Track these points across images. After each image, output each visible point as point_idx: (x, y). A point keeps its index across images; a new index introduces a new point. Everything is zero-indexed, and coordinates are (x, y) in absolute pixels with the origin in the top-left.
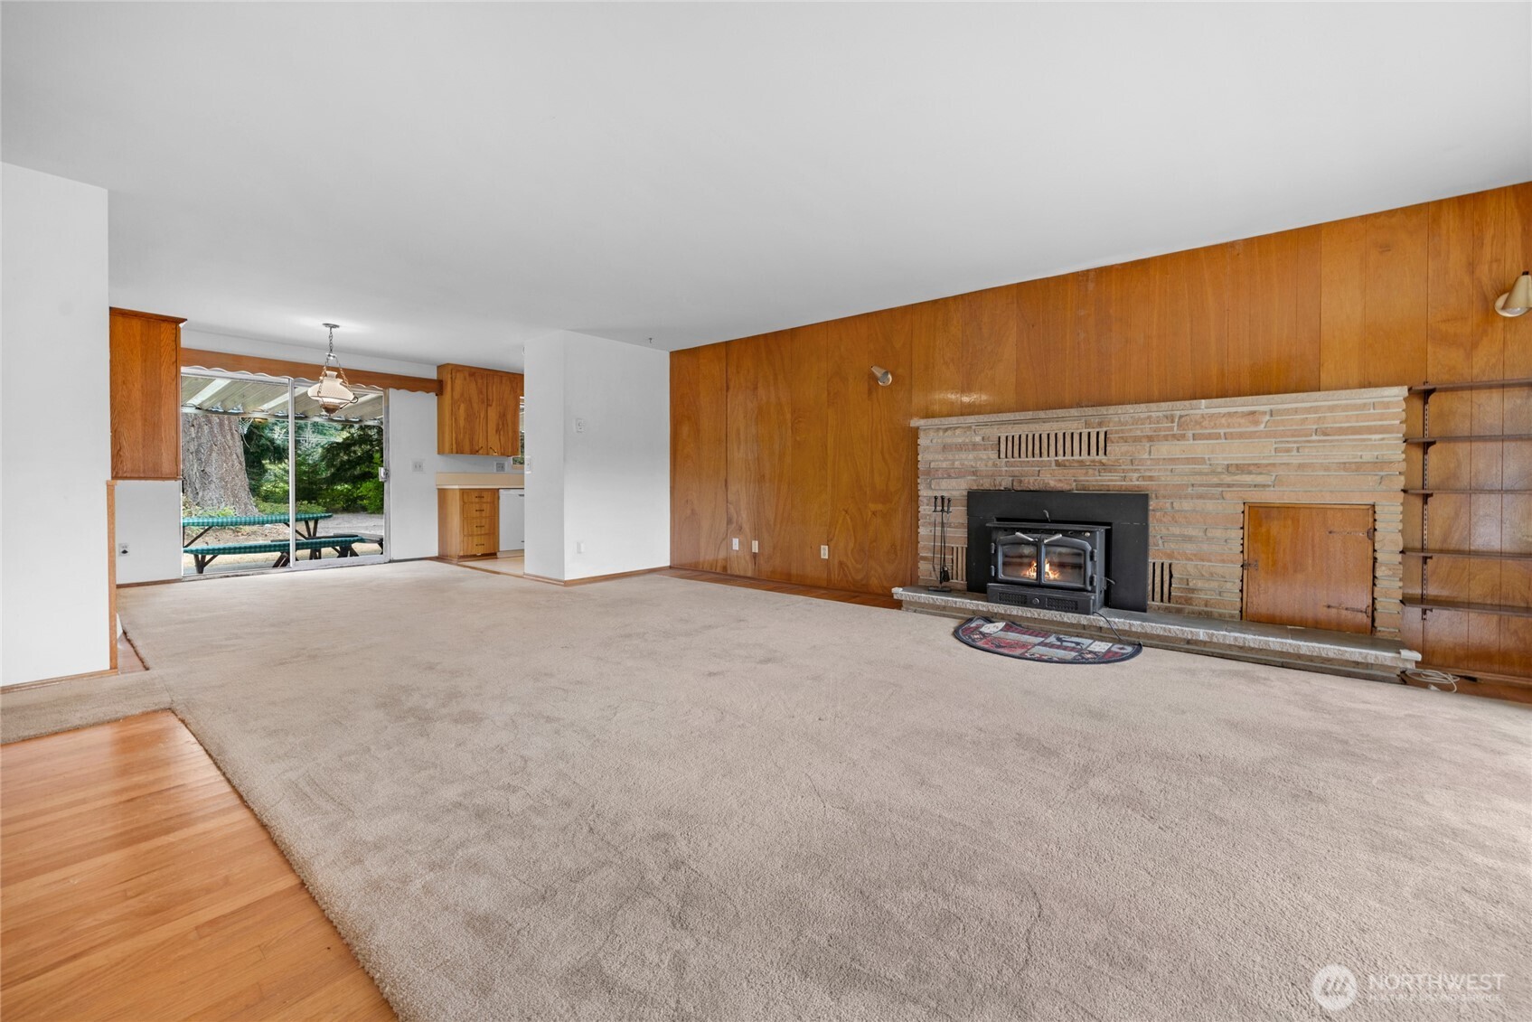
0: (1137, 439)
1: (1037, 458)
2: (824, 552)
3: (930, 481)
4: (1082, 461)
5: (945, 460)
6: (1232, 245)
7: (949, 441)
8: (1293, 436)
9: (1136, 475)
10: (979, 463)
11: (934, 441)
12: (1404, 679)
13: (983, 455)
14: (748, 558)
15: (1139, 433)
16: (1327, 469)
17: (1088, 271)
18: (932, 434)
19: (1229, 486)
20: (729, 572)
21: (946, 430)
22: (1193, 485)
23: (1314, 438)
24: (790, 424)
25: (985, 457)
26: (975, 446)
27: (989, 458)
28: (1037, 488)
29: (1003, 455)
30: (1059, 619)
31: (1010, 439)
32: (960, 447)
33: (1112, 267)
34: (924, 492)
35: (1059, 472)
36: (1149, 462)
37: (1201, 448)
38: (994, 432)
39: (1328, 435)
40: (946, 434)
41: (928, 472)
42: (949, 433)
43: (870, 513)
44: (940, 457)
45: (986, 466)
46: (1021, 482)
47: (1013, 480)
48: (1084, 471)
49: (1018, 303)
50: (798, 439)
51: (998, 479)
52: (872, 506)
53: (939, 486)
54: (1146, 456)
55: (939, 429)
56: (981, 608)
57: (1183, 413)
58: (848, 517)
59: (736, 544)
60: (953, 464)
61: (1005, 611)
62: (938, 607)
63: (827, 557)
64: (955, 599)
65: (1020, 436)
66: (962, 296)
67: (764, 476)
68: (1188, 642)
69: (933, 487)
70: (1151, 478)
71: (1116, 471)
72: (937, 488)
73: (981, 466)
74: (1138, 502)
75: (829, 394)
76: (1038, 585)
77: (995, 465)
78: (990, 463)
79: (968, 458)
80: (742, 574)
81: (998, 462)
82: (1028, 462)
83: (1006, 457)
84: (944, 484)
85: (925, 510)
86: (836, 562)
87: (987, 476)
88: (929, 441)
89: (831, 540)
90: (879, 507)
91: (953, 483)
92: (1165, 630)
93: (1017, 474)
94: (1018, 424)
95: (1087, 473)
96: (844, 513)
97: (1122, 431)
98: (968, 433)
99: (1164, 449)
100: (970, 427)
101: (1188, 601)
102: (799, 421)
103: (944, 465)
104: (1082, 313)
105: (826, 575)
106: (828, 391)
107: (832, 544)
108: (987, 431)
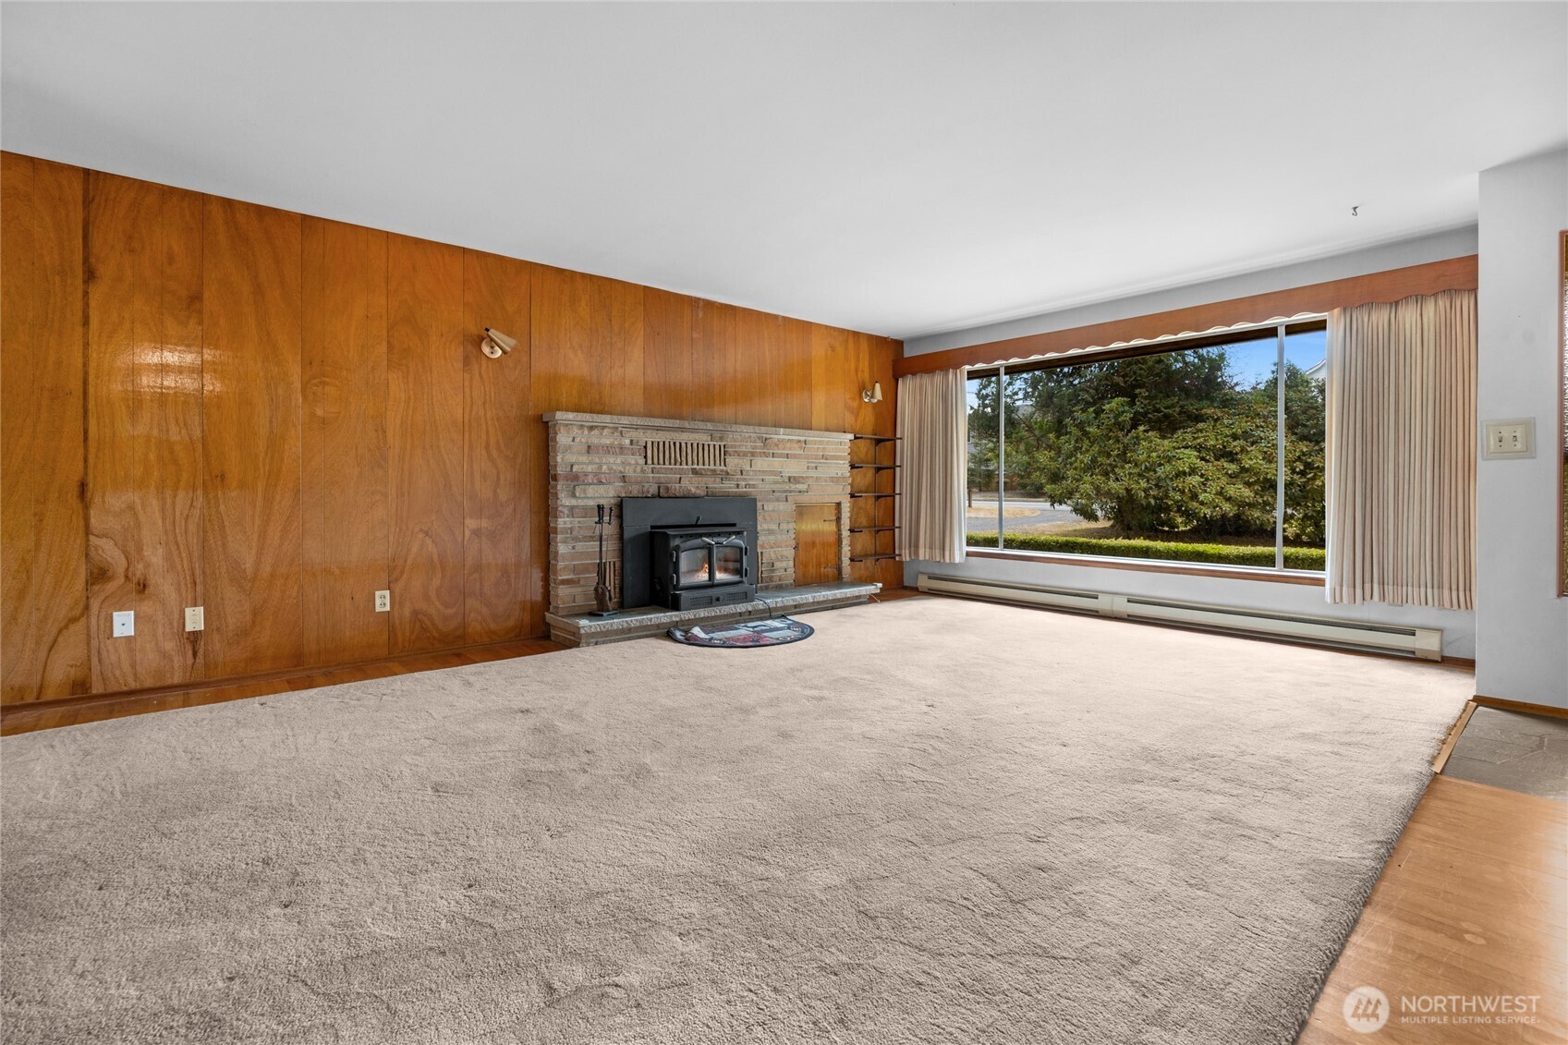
0: (745, 454)
1: (678, 466)
2: (383, 601)
3: (574, 487)
4: (715, 471)
5: (590, 463)
6: (776, 317)
7: (595, 441)
8: (815, 459)
9: (744, 483)
10: (628, 468)
11: (577, 440)
12: (872, 599)
13: (631, 459)
14: (169, 646)
15: (744, 449)
16: (826, 481)
17: (699, 299)
18: (576, 431)
19: (790, 492)
20: (97, 689)
21: (591, 428)
22: (774, 492)
23: (821, 461)
24: (298, 385)
25: (633, 462)
26: (622, 449)
27: (637, 464)
28: (682, 494)
29: (649, 461)
30: (734, 611)
31: (656, 445)
32: (608, 450)
34: (565, 501)
35: (696, 479)
36: (751, 473)
37: (776, 464)
38: (650, 437)
39: (827, 459)
40: (593, 433)
41: (575, 478)
42: (596, 432)
43: (467, 534)
44: (584, 459)
45: (635, 471)
46: (667, 489)
47: (659, 488)
48: (713, 479)
49: (644, 306)
50: (319, 412)
51: (647, 485)
52: (471, 523)
53: (585, 494)
54: (748, 468)
55: (582, 426)
57: (768, 436)
58: (429, 541)
59: (124, 623)
60: (600, 467)
61: (695, 615)
63: (388, 608)
65: (664, 443)
66: (591, 277)
67: (223, 477)
68: (795, 607)
69: (577, 495)
70: (754, 486)
71: (733, 480)
72: (582, 496)
73: (629, 472)
74: (748, 504)
75: (390, 347)
76: (711, 584)
77: (643, 471)
78: (639, 469)
79: (614, 462)
80: (148, 683)
81: (645, 467)
82: (672, 469)
83: (653, 463)
84: (591, 491)
85: (565, 523)
86: (407, 612)
87: (637, 483)
88: (571, 439)
89: (397, 580)
90: (485, 523)
91: (601, 490)
92: (793, 600)
93: (663, 480)
94: (661, 430)
95: (715, 481)
96: (421, 535)
97: (735, 446)
98: (616, 434)
99: (761, 463)
100: (617, 428)
101: (771, 579)
102: (325, 383)
103: (589, 469)
104: (695, 335)
105: (386, 637)
106: (388, 342)
107: (398, 587)
108: (634, 434)
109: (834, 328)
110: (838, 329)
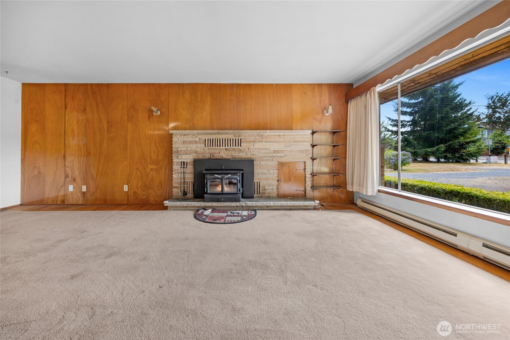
0: (250, 142)
1: (219, 147)
2: (126, 188)
3: (178, 156)
4: (234, 149)
5: (184, 147)
6: (272, 85)
7: (186, 139)
8: (289, 142)
9: (250, 153)
10: (198, 148)
11: (180, 139)
12: (315, 209)
13: (199, 145)
14: (79, 194)
15: (250, 140)
16: (296, 152)
17: (234, 84)
18: (178, 136)
19: (274, 157)
20: (66, 203)
21: (184, 135)
22: (265, 157)
23: (293, 143)
24: (106, 129)
25: (200, 146)
26: (196, 142)
27: (202, 147)
28: (219, 158)
29: (207, 146)
30: (230, 205)
31: (209, 140)
32: (190, 142)
33: (241, 84)
34: (175, 160)
35: (226, 152)
36: (253, 149)
37: (267, 145)
38: (204, 137)
39: (296, 142)
40: (185, 137)
41: (177, 152)
42: (186, 136)
43: (149, 170)
44: (182, 146)
45: (201, 150)
46: (213, 156)
47: (210, 155)
48: (234, 152)
49: (211, 90)
50: (111, 136)
51: (205, 155)
52: (150, 167)
53: (182, 157)
54: (252, 147)
55: (181, 135)
56: (202, 205)
57: (262, 134)
58: (138, 172)
59: (71, 188)
60: (187, 149)
61: (211, 205)
62: (184, 207)
63: (127, 190)
64: (191, 203)
65: (213, 139)
66: (190, 84)
67: (90, 153)
68: (267, 207)
69: (179, 158)
70: (254, 155)
71: (244, 152)
72: (181, 158)
73: (198, 150)
74: (251, 162)
75: (128, 116)
76: (222, 193)
77: (204, 149)
78: (202, 149)
79: (193, 147)
80: (75, 203)
81: (205, 148)
82: (216, 148)
83: (208, 146)
84: (184, 157)
85: (175, 167)
86: (132, 192)
87: (201, 154)
88: (177, 139)
89: (129, 182)
90: (154, 167)
91: (188, 156)
92: (262, 204)
93: (212, 153)
94: (212, 134)
95: (235, 153)
96: (136, 170)
97: (246, 139)
98: (193, 137)
99: (258, 145)
100: (194, 135)
101: (264, 193)
102: (112, 128)
103: (184, 149)
104: (232, 98)
105: (127, 198)
106: (128, 115)
107: (130, 184)
108: (201, 136)
109: (306, 84)
110: (308, 84)
